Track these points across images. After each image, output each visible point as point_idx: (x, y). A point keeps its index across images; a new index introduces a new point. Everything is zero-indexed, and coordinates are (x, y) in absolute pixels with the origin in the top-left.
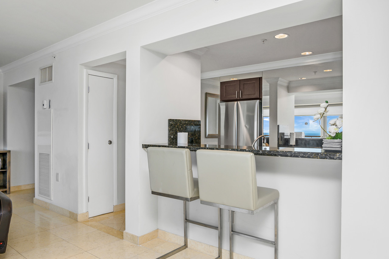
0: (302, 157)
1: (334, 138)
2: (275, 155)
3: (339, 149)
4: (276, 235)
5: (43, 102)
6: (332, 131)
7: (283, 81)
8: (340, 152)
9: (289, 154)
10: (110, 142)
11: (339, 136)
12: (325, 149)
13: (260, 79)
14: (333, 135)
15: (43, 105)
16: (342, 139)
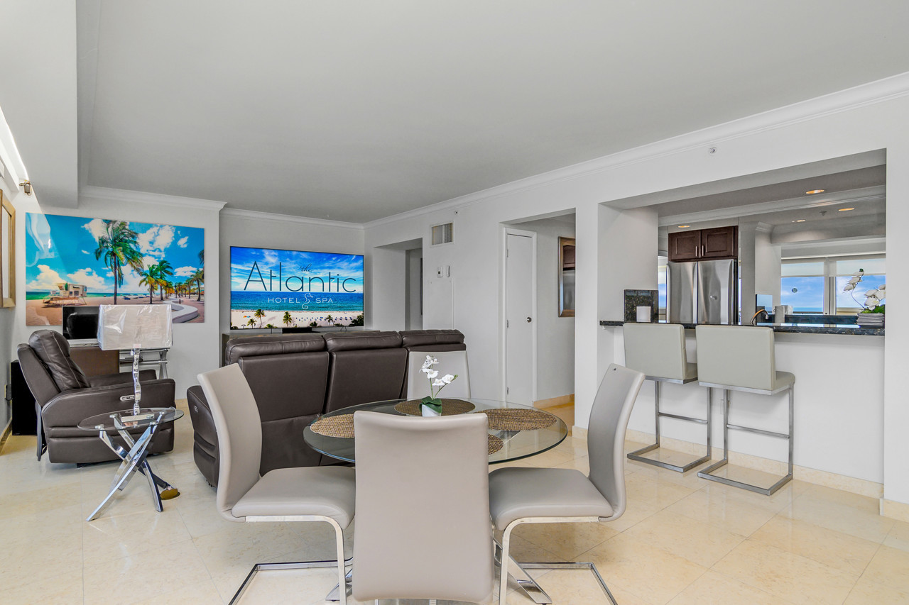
0: (831, 333)
1: (874, 311)
2: (795, 331)
3: (881, 325)
4: (791, 427)
5: (438, 268)
6: (871, 304)
7: (764, 227)
8: (883, 327)
9: (813, 331)
10: (530, 320)
11: (881, 310)
12: (861, 324)
13: (735, 229)
14: (872, 309)
15: (439, 273)
16: (884, 313)
